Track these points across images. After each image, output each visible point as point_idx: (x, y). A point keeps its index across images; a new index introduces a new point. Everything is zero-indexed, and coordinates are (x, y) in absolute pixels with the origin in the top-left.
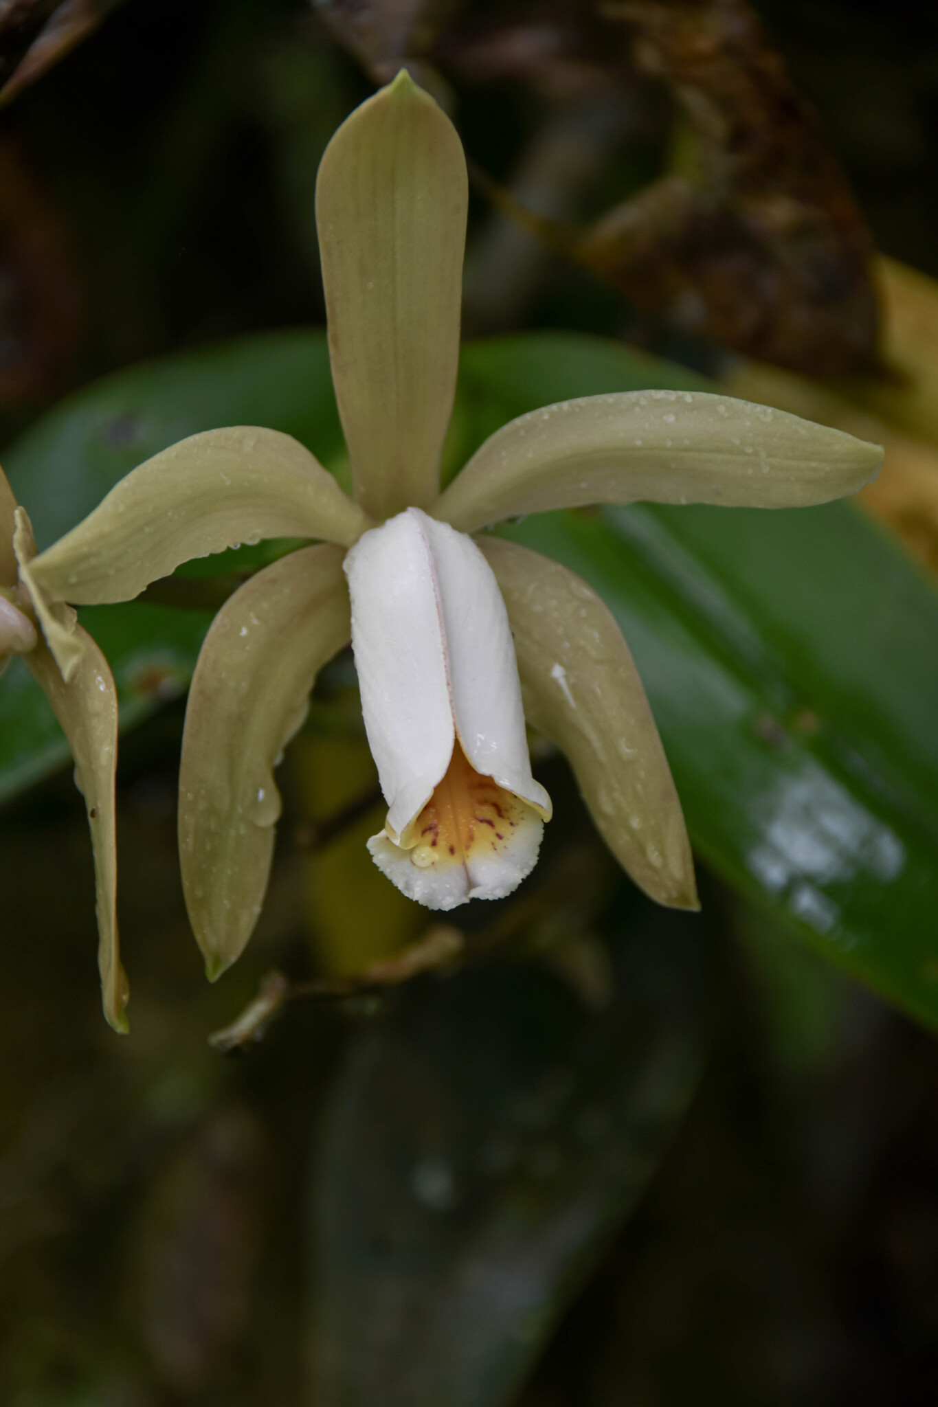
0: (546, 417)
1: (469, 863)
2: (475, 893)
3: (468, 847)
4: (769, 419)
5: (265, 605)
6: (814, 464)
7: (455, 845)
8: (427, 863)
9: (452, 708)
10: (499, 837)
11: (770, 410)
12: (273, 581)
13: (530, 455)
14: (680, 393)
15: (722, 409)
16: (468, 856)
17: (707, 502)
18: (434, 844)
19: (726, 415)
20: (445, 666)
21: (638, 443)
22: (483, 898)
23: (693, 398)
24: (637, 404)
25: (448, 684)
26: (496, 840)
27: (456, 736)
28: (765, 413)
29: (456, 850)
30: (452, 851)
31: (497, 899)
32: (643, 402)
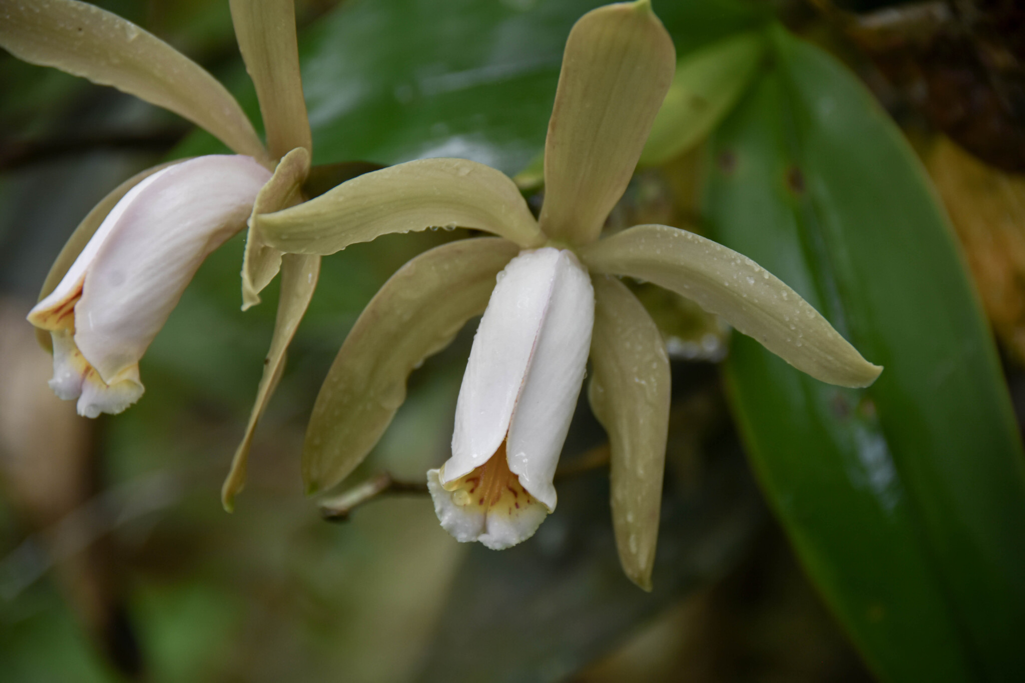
0: (676, 235)
1: (489, 514)
2: (483, 538)
3: (492, 504)
4: (812, 316)
5: (446, 267)
6: (830, 358)
7: (486, 497)
8: (461, 503)
9: (511, 419)
10: (517, 506)
11: (815, 311)
12: (459, 252)
13: (658, 252)
14: (763, 269)
15: (785, 295)
16: (490, 510)
17: (758, 340)
18: (472, 491)
19: (786, 299)
20: (520, 388)
21: (727, 284)
22: (486, 544)
23: (770, 277)
24: (734, 260)
25: (516, 401)
26: (514, 507)
27: (505, 439)
28: (810, 311)
29: (484, 502)
30: (481, 501)
31: (493, 549)
32: (739, 262)
